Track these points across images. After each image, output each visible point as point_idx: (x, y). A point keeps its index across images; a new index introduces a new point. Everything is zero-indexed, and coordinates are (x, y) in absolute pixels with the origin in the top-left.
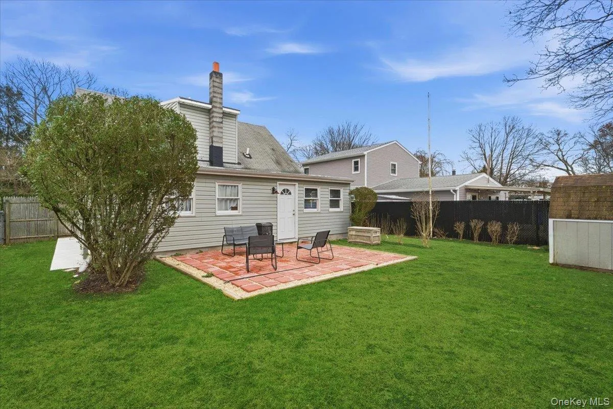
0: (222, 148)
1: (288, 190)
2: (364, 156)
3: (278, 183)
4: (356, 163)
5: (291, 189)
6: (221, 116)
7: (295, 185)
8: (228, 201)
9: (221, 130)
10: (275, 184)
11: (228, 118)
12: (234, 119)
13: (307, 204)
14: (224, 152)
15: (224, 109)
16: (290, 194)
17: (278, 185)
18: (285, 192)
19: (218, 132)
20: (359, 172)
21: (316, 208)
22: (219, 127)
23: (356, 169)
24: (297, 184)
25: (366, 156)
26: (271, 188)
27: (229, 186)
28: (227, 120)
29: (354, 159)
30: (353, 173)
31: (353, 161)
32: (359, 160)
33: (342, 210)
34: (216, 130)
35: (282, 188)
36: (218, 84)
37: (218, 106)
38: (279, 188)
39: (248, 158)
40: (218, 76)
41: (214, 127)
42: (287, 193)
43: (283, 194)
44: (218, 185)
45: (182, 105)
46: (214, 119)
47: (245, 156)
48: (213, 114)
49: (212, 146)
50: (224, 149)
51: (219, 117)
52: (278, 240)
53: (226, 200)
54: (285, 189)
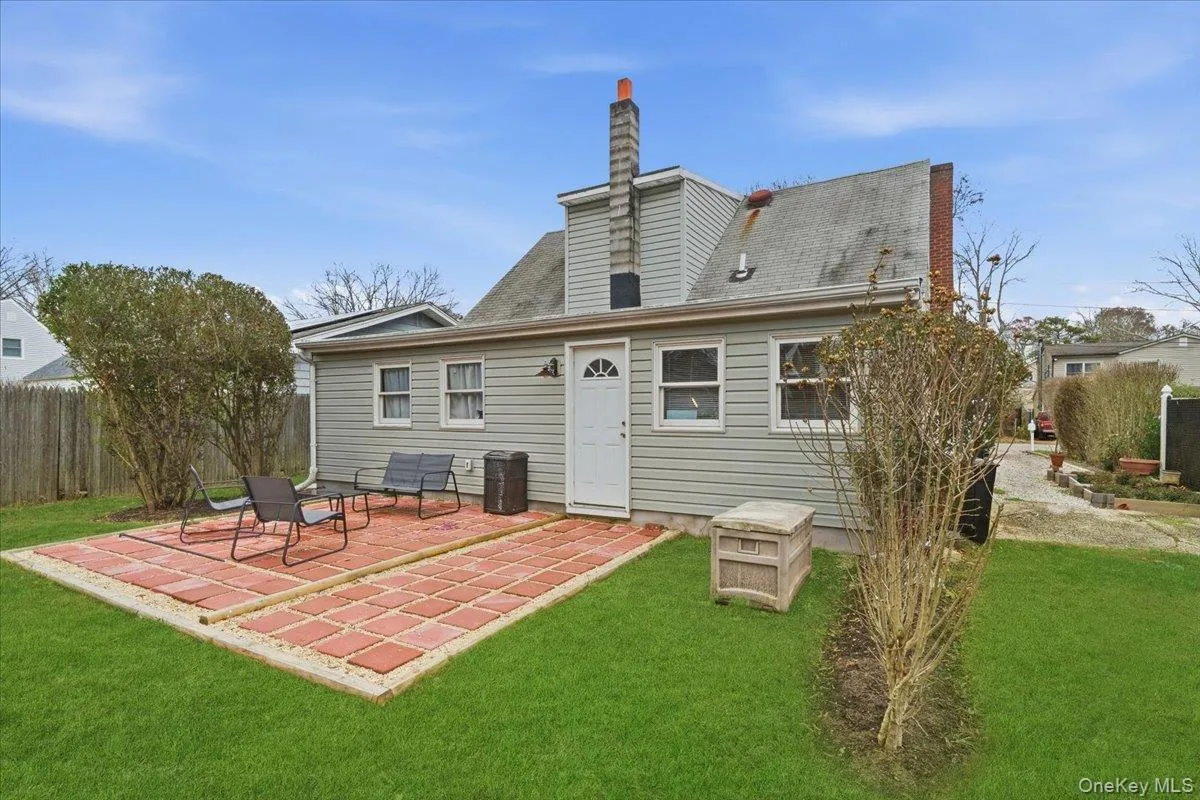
0: (636, 273)
1: (607, 364)
3: (568, 345)
5: (621, 359)
6: (628, 199)
7: (622, 345)
8: (469, 398)
9: (624, 235)
10: (555, 351)
11: (658, 197)
12: (677, 193)
13: (673, 400)
15: (637, 181)
16: (614, 372)
17: (568, 350)
18: (597, 370)
19: (620, 240)
21: (716, 417)
22: (621, 229)
24: (626, 340)
26: (549, 360)
27: (467, 365)
28: (652, 205)
34: (617, 236)
35: (586, 359)
36: (619, 129)
37: (620, 180)
38: (574, 361)
39: (745, 279)
40: (620, 110)
41: (612, 232)
42: (604, 371)
43: (593, 375)
44: (448, 366)
45: (573, 209)
46: (613, 214)
47: (733, 279)
48: (613, 203)
49: (616, 275)
50: (641, 278)
51: (622, 206)
52: (567, 505)
53: (466, 395)
54: (598, 361)
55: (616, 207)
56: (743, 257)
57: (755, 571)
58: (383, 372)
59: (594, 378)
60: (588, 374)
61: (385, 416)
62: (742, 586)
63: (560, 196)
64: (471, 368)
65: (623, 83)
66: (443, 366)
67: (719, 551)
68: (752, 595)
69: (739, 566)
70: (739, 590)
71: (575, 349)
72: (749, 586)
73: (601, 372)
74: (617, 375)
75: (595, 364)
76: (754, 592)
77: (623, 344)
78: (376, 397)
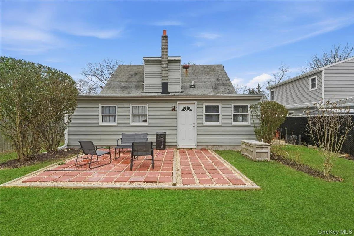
0: (168, 83)
1: (188, 108)
2: (321, 72)
3: (178, 102)
4: (313, 80)
5: (191, 106)
6: (167, 63)
9: (167, 72)
10: (175, 104)
11: (173, 63)
12: (179, 63)
13: (208, 118)
14: (169, 85)
15: (169, 58)
16: (191, 110)
17: (178, 104)
19: (165, 73)
20: (316, 89)
21: (218, 122)
22: (165, 70)
23: (313, 86)
24: (196, 102)
25: (323, 72)
26: (171, 106)
28: (171, 65)
29: (311, 77)
30: (310, 90)
31: (310, 78)
32: (316, 77)
33: (250, 124)
34: (164, 72)
35: (183, 106)
36: (165, 43)
37: (165, 57)
38: (179, 107)
39: (192, 87)
40: (165, 38)
41: (162, 71)
42: (188, 110)
43: (184, 111)
44: (133, 106)
45: (146, 62)
46: (163, 66)
47: (190, 87)
48: (162, 63)
49: (163, 83)
50: (169, 83)
51: (165, 64)
52: (178, 145)
53: (139, 116)
54: (186, 107)
55: (164, 64)
56: (193, 82)
57: (263, 154)
58: (102, 107)
59: (185, 111)
60: (183, 110)
61: (103, 122)
62: (261, 157)
63: (144, 57)
64: (141, 107)
65: (165, 31)
66: (131, 106)
67: (256, 150)
68: (263, 159)
69: (260, 153)
70: (260, 158)
71: (179, 103)
72: (262, 157)
73: (187, 110)
74: (192, 111)
75: (185, 108)
76: (263, 158)
77: (195, 103)
78: (100, 116)
